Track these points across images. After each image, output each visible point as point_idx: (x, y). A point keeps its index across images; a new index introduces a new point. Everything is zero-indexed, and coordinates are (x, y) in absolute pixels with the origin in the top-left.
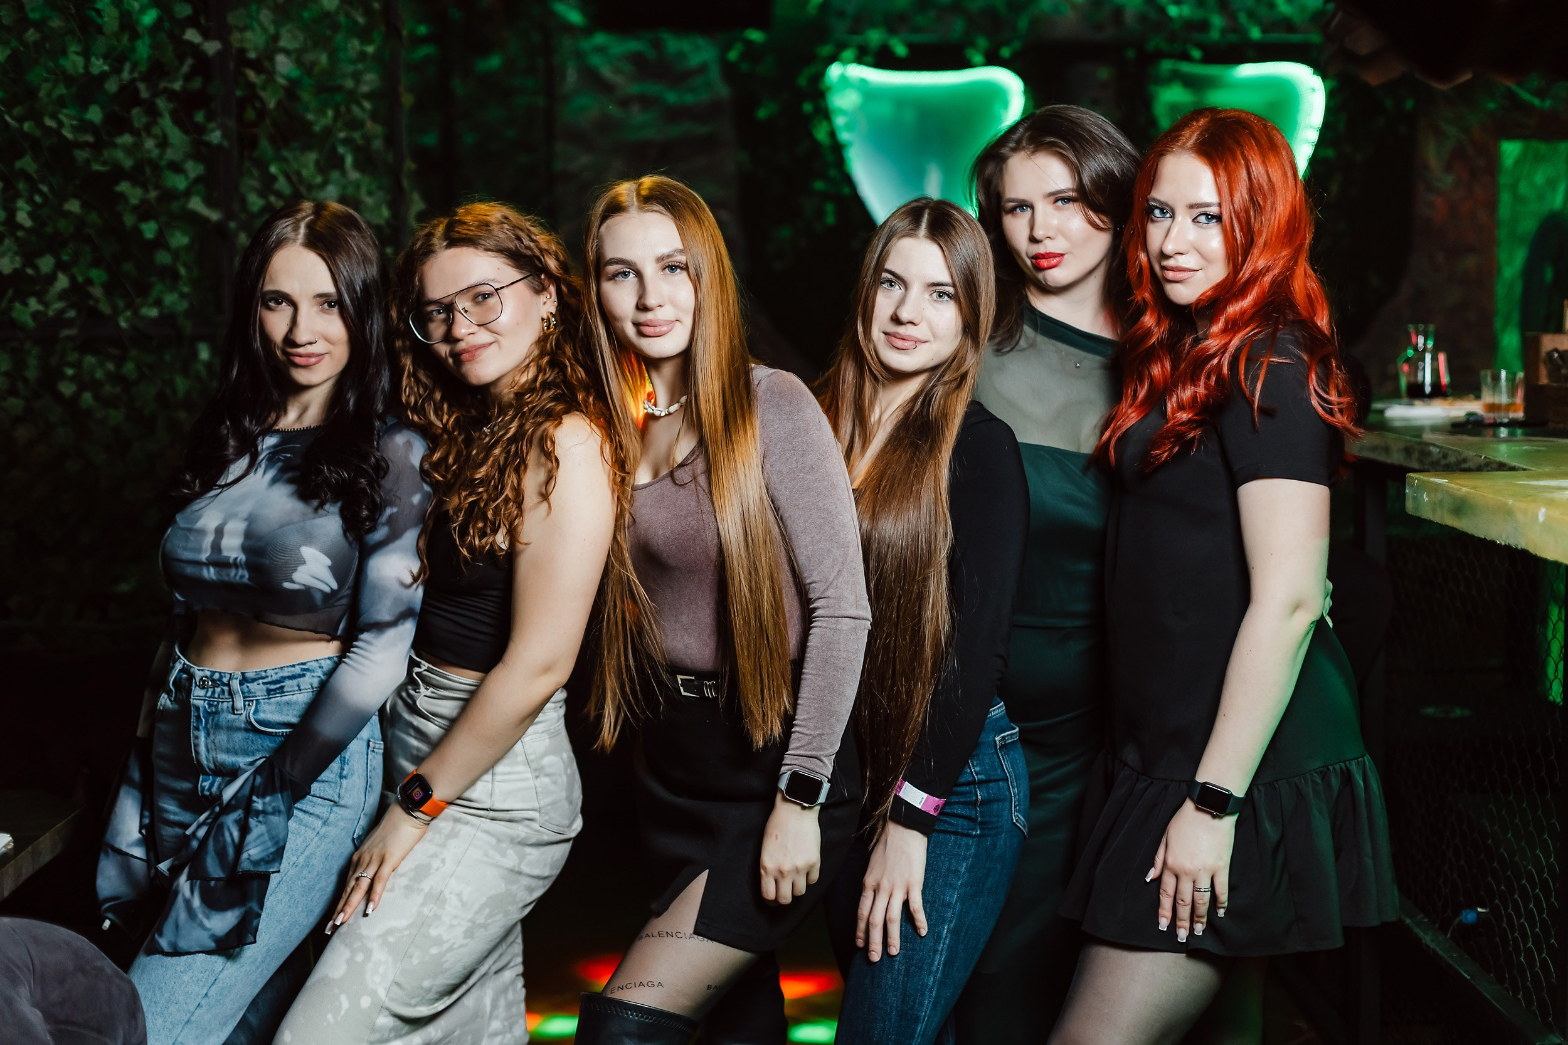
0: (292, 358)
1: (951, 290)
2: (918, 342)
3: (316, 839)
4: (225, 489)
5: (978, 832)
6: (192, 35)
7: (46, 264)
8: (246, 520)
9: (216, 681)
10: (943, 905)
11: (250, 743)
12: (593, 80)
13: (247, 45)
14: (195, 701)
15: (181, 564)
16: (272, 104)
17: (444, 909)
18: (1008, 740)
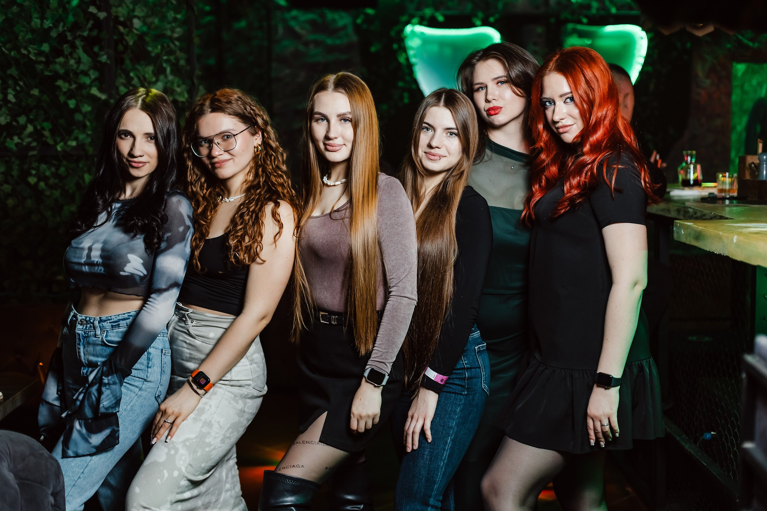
0: (131, 163)
1: (456, 131)
2: (441, 157)
3: (136, 397)
4: (96, 228)
5: (466, 393)
6: (92, 9)
7: (22, 120)
8: (103, 243)
9: (87, 322)
10: (448, 428)
11: (104, 351)
12: (291, 33)
13: (119, 14)
14: (78, 331)
15: (73, 264)
16: (131, 43)
17: (212, 429)
18: (481, 348)
